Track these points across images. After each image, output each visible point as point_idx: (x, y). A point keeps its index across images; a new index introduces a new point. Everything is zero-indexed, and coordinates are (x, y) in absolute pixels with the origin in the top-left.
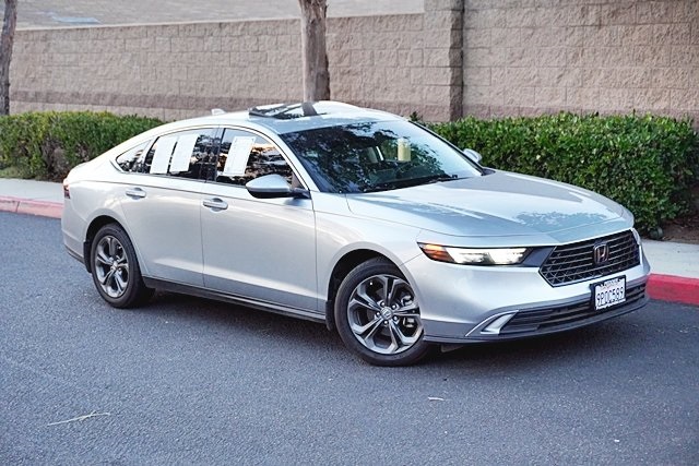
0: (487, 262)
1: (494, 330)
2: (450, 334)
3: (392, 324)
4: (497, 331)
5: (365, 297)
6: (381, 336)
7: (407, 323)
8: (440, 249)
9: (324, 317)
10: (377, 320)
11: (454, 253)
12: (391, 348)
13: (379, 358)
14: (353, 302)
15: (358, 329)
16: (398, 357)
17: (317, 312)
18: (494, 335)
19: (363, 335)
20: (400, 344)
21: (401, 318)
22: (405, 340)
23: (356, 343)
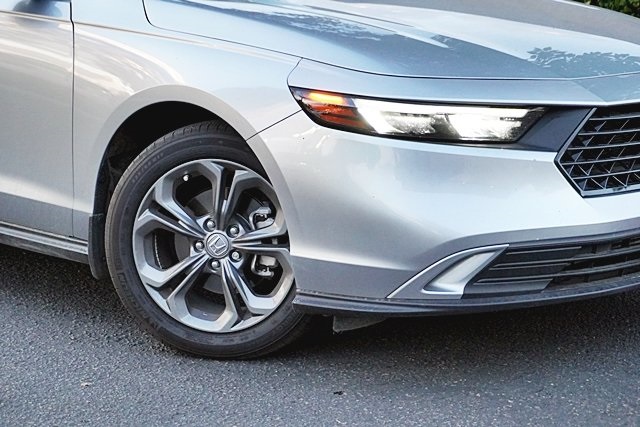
0: (441, 135)
1: (453, 285)
2: (355, 293)
3: (227, 268)
4: (459, 290)
5: (172, 206)
6: (203, 292)
7: (260, 267)
8: (338, 101)
9: (85, 250)
10: (193, 259)
11: (368, 111)
12: (224, 321)
13: (195, 339)
14: (145, 217)
15: (153, 275)
16: (237, 340)
17: (73, 238)
18: (452, 299)
19: (166, 288)
20: (243, 311)
21: (248, 256)
22: (255, 302)
23: (147, 306)
